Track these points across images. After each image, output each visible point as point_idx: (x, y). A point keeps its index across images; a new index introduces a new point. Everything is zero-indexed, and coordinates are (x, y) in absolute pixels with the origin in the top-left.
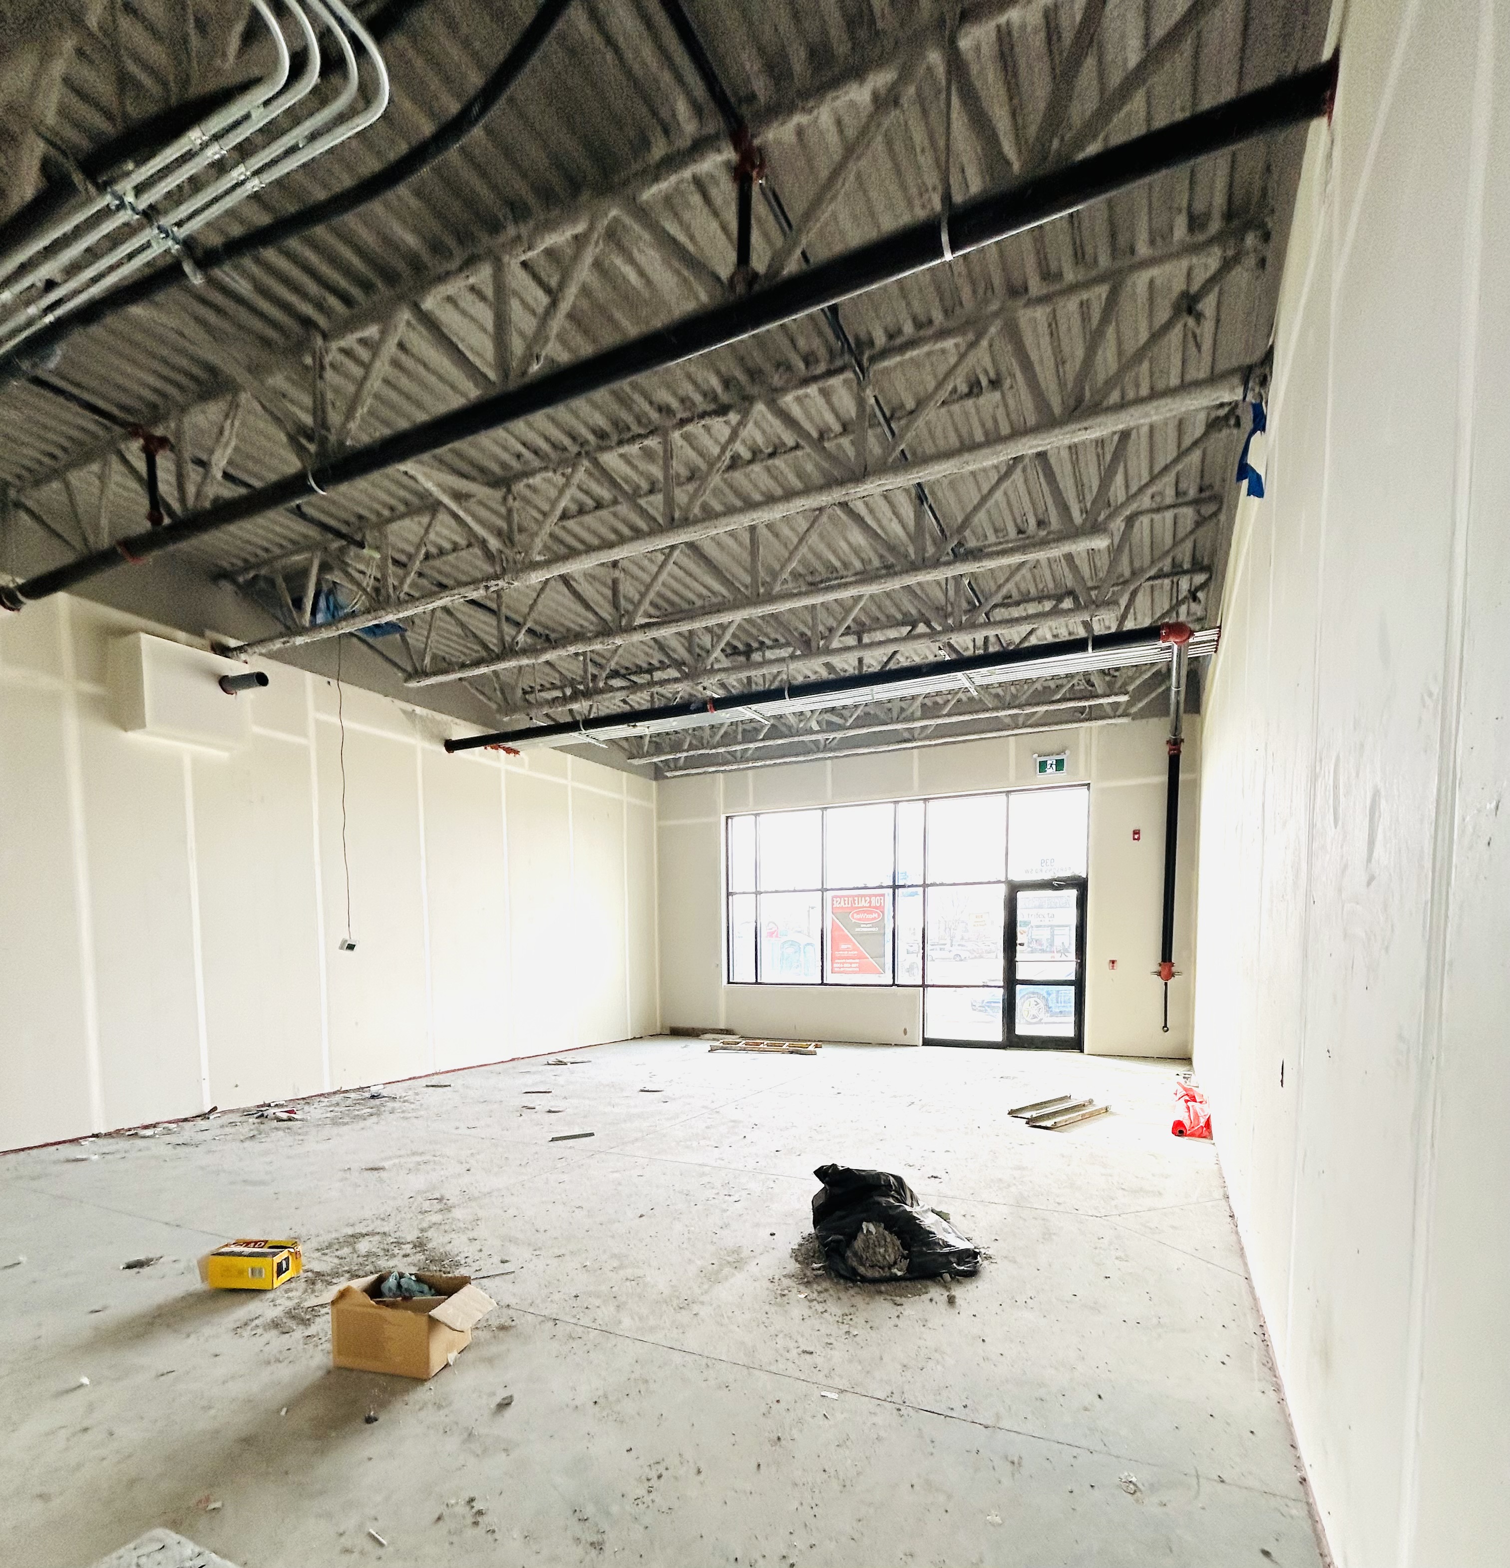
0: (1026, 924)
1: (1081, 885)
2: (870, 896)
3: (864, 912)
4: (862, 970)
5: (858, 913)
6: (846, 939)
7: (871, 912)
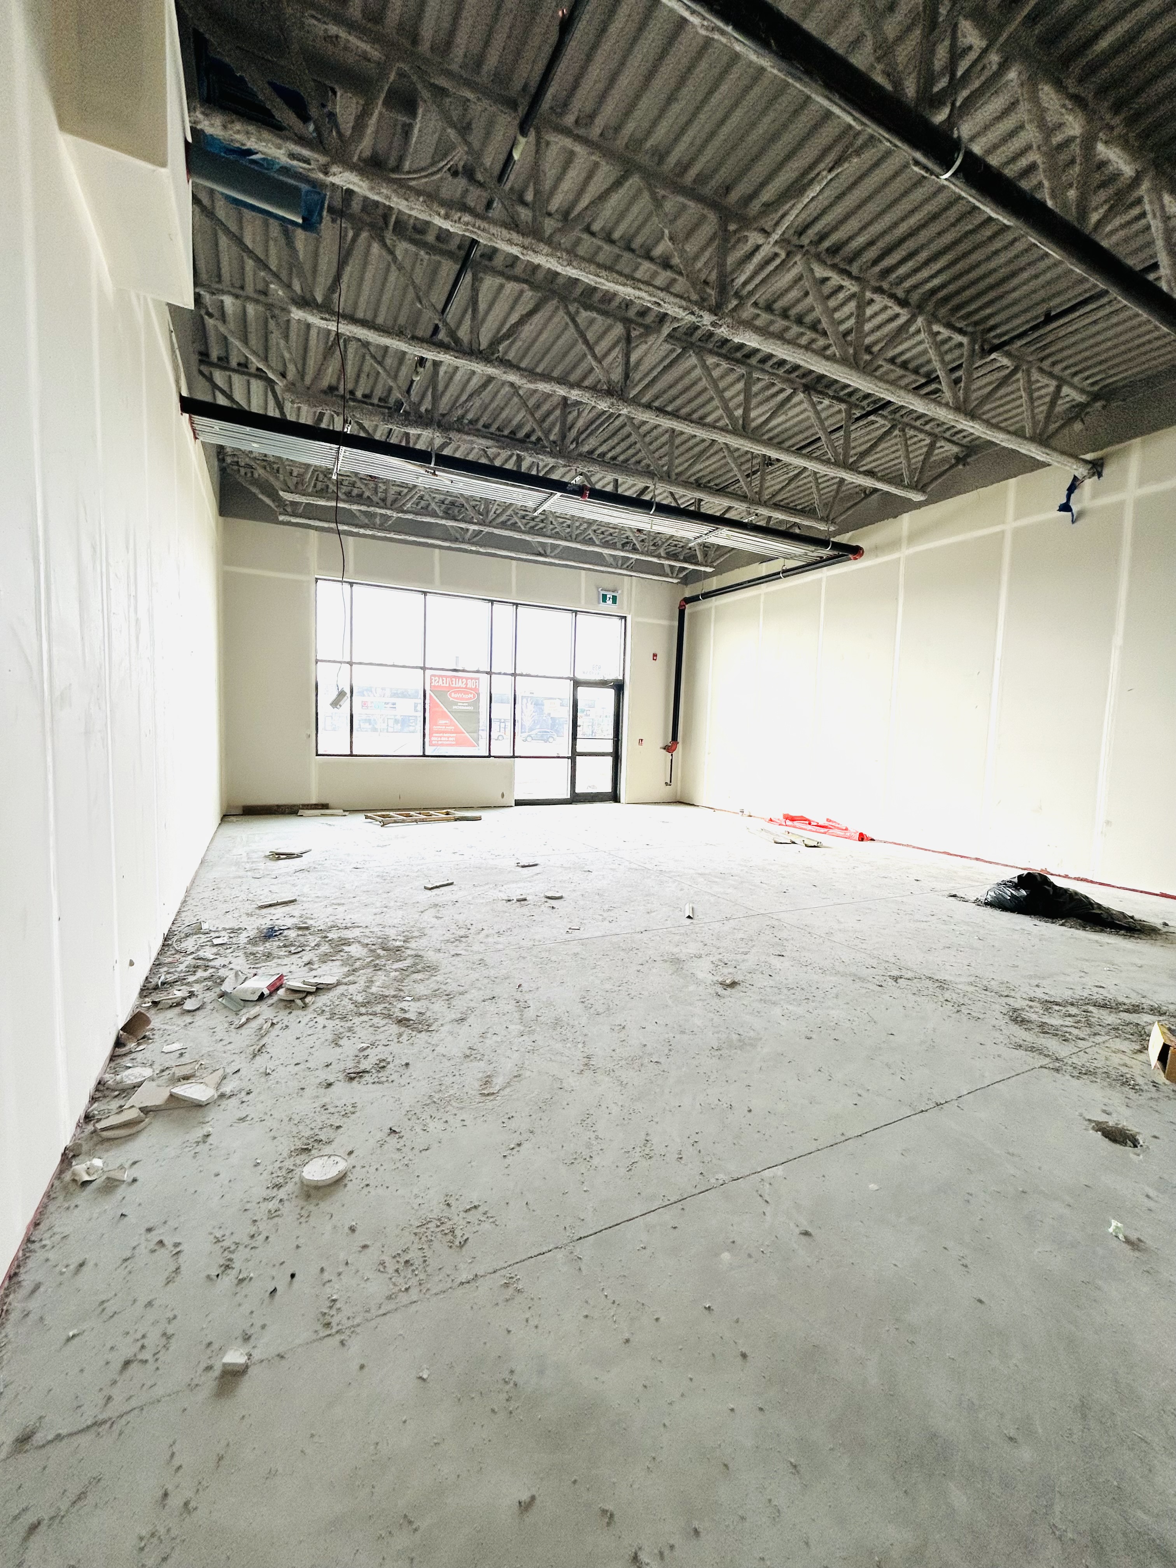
0: (583, 711)
1: (619, 687)
2: (467, 679)
3: (460, 692)
4: (458, 744)
5: (455, 692)
6: (444, 716)
7: (467, 693)
